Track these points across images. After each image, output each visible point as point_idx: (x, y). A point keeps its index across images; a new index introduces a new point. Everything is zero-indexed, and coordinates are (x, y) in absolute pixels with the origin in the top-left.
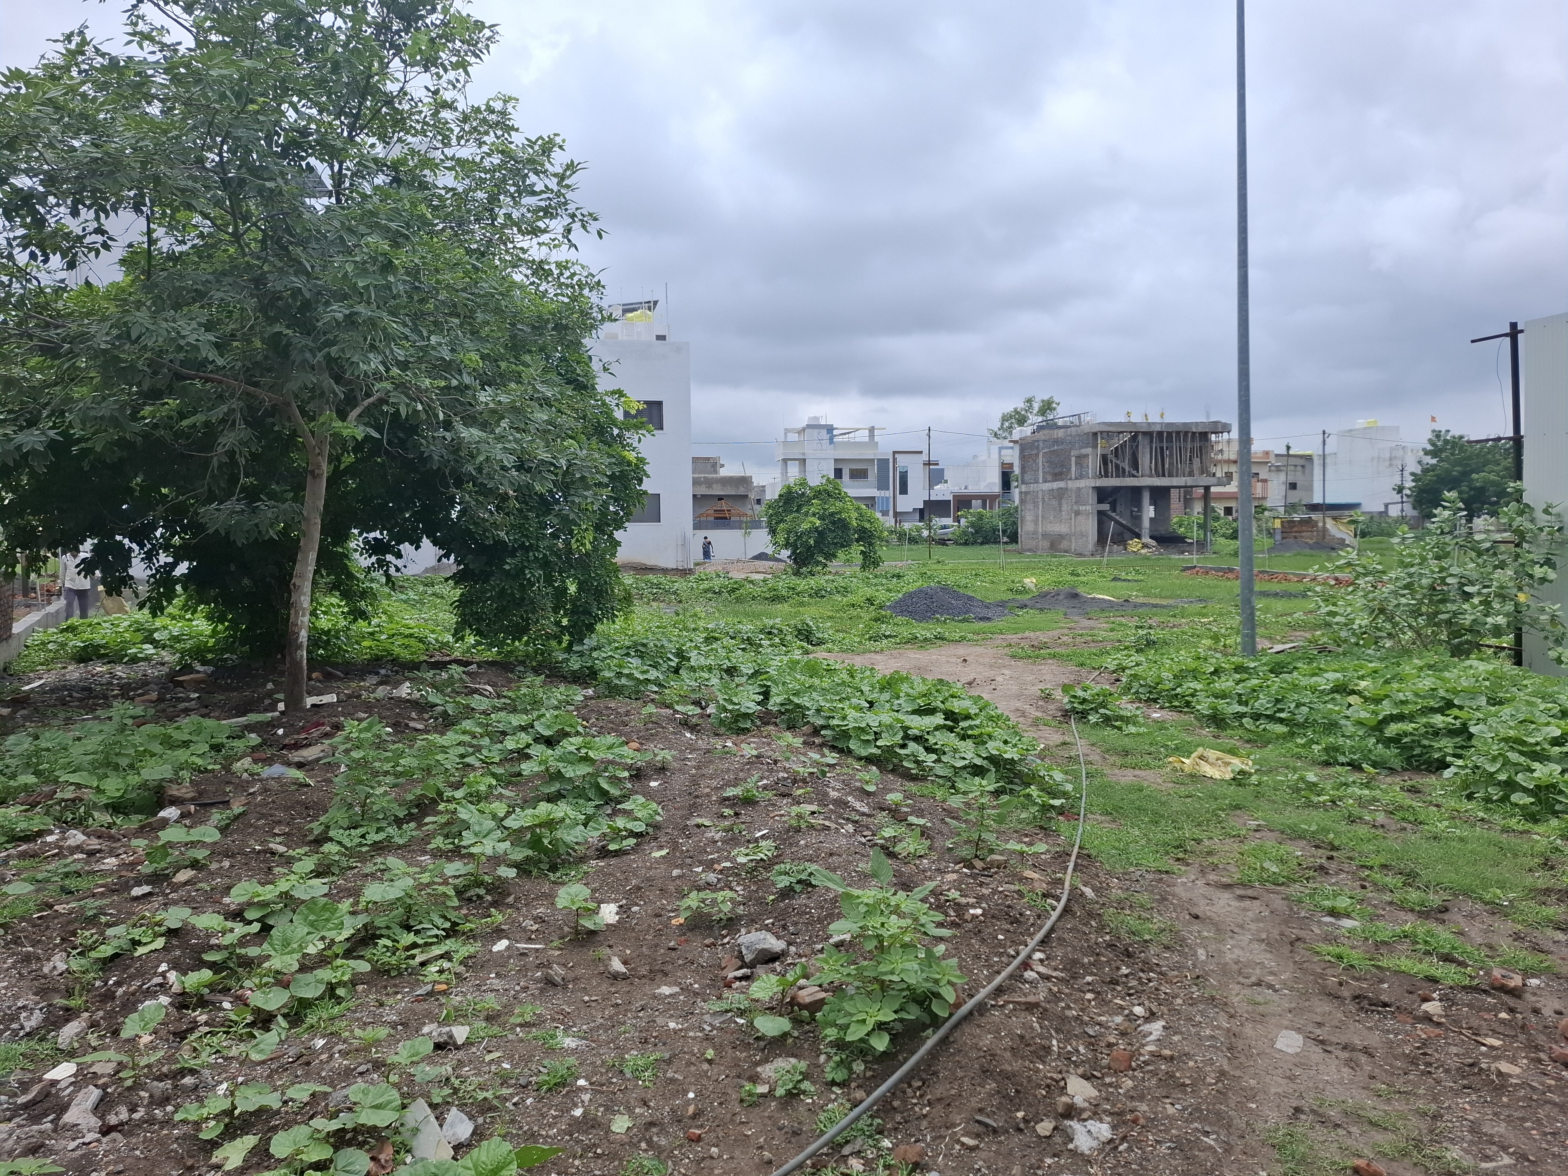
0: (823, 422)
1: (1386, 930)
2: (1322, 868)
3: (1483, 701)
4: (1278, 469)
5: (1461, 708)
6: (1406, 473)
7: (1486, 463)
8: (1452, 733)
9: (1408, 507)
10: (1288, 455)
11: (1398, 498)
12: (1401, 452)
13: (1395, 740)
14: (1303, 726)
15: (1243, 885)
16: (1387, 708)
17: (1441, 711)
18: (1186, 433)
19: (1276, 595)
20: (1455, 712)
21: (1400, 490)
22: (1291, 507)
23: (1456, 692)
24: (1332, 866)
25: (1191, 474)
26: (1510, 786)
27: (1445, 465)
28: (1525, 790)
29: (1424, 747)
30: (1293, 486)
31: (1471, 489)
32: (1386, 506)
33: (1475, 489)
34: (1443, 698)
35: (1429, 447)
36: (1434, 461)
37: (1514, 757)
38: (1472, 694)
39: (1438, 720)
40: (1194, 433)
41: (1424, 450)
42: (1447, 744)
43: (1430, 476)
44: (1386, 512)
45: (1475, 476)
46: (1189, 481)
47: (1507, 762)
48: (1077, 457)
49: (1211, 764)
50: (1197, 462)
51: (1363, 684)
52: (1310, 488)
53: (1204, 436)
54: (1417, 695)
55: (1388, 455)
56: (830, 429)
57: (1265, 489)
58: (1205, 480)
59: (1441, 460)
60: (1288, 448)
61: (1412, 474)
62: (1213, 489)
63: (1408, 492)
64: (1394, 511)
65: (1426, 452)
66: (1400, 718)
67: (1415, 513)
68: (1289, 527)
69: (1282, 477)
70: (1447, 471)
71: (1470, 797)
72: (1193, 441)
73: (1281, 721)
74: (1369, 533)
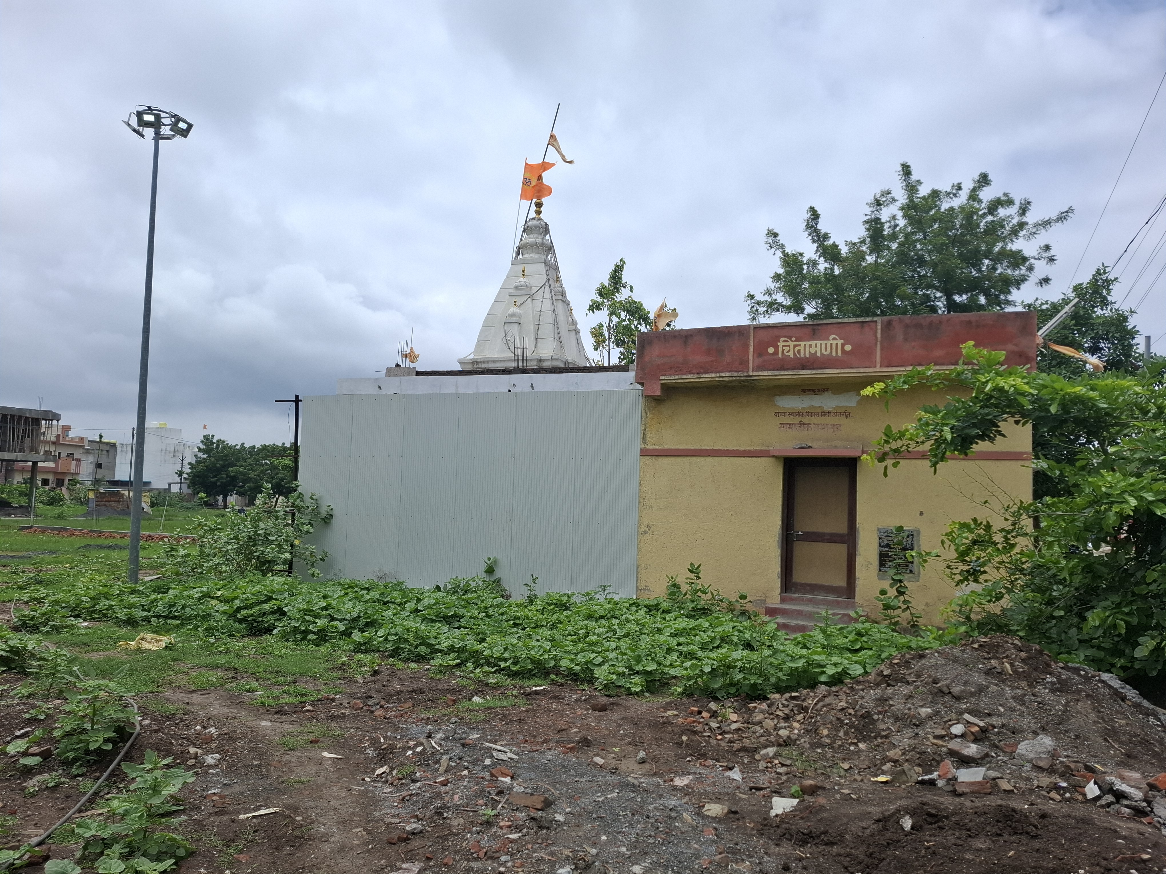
1: (276, 692)
2: (233, 678)
3: (286, 595)
4: (88, 452)
5: (276, 599)
6: (185, 463)
7: (238, 460)
8: (273, 613)
9: (185, 487)
10: (100, 442)
11: (178, 479)
12: (182, 448)
13: (245, 620)
14: (189, 618)
15: (200, 690)
16: (237, 603)
17: (265, 602)
18: (20, 417)
19: (109, 547)
20: (274, 602)
21: (180, 474)
22: (96, 482)
23: (274, 592)
24: (238, 676)
25: (22, 450)
26: (306, 632)
27: (213, 459)
28: (314, 633)
29: (259, 622)
30: (99, 466)
31: (228, 476)
32: (170, 485)
33: (230, 477)
34: (266, 595)
35: (202, 447)
36: (205, 456)
37: (307, 618)
38: (281, 592)
39: (266, 606)
40: (27, 418)
41: (199, 448)
42: (271, 618)
43: (202, 467)
44: (169, 489)
45: (230, 469)
46: (20, 456)
47: (304, 621)
49: (149, 642)
50: (27, 442)
51: (219, 593)
52: (112, 468)
53: (36, 422)
54: (253, 595)
55: (172, 449)
57: (78, 466)
58: (33, 457)
59: (209, 456)
60: (101, 437)
61: (189, 464)
62: (40, 464)
63: (186, 476)
64: (175, 489)
65: (200, 450)
66: (245, 608)
67: (190, 491)
68: (101, 497)
69: (91, 458)
70: (214, 464)
71: (287, 640)
72: (25, 424)
73: (174, 618)
74: (157, 504)
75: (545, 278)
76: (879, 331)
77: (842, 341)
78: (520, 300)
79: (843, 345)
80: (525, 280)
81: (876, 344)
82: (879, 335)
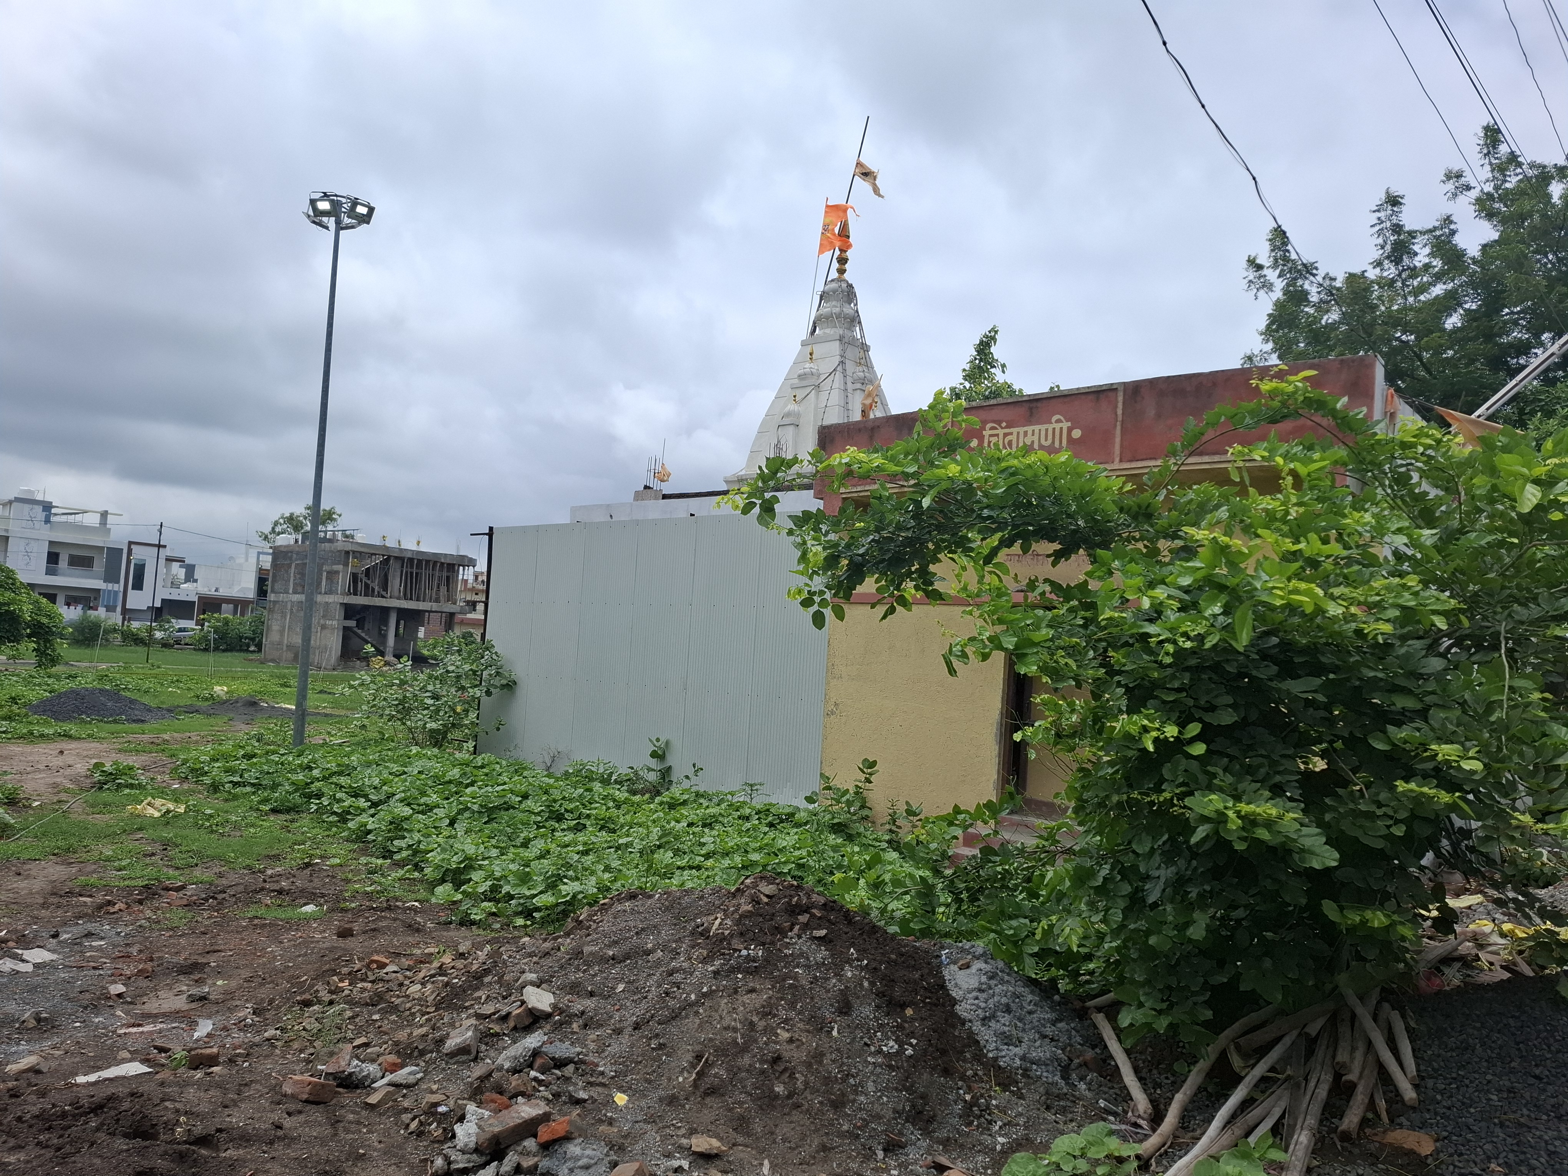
0: (39, 497)
40: (442, 564)
46: (435, 606)
48: (328, 572)
49: (155, 809)
53: (452, 567)
56: (47, 507)
58: (449, 607)
72: (441, 570)
75: (837, 359)
76: (1120, 405)
77: (1069, 424)
78: (800, 394)
79: (1070, 430)
80: (812, 365)
81: (1115, 426)
82: (1120, 412)
